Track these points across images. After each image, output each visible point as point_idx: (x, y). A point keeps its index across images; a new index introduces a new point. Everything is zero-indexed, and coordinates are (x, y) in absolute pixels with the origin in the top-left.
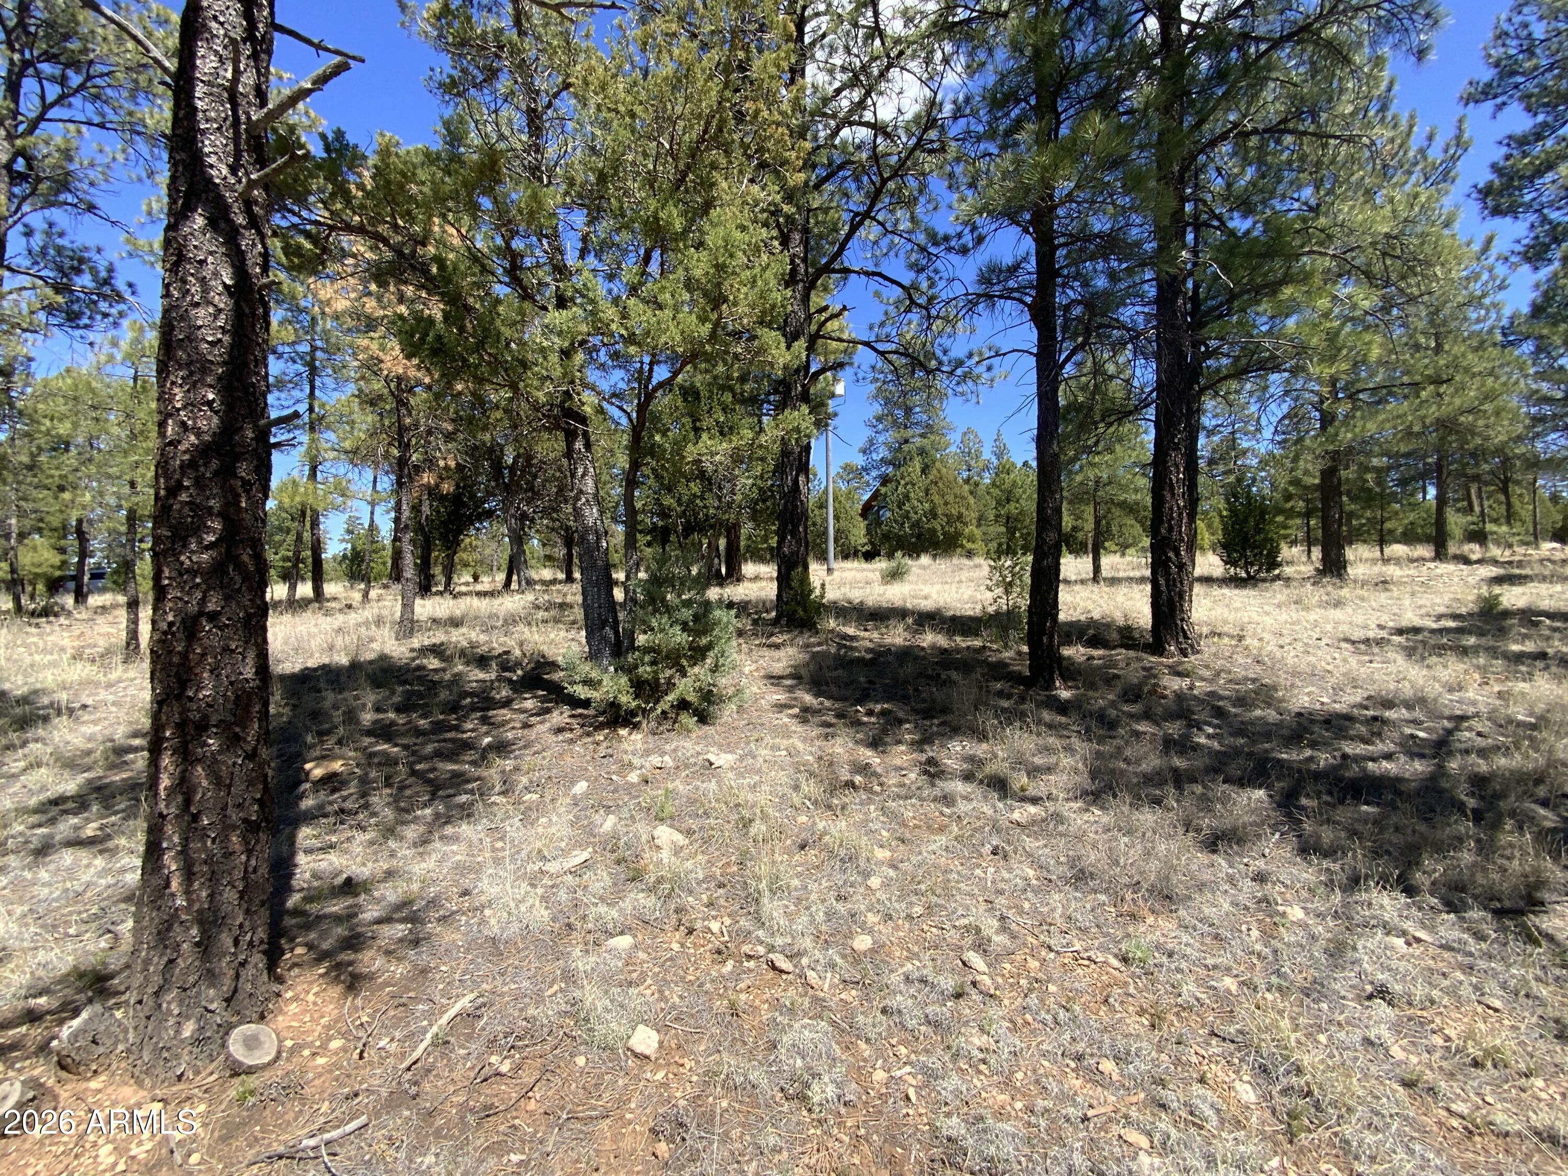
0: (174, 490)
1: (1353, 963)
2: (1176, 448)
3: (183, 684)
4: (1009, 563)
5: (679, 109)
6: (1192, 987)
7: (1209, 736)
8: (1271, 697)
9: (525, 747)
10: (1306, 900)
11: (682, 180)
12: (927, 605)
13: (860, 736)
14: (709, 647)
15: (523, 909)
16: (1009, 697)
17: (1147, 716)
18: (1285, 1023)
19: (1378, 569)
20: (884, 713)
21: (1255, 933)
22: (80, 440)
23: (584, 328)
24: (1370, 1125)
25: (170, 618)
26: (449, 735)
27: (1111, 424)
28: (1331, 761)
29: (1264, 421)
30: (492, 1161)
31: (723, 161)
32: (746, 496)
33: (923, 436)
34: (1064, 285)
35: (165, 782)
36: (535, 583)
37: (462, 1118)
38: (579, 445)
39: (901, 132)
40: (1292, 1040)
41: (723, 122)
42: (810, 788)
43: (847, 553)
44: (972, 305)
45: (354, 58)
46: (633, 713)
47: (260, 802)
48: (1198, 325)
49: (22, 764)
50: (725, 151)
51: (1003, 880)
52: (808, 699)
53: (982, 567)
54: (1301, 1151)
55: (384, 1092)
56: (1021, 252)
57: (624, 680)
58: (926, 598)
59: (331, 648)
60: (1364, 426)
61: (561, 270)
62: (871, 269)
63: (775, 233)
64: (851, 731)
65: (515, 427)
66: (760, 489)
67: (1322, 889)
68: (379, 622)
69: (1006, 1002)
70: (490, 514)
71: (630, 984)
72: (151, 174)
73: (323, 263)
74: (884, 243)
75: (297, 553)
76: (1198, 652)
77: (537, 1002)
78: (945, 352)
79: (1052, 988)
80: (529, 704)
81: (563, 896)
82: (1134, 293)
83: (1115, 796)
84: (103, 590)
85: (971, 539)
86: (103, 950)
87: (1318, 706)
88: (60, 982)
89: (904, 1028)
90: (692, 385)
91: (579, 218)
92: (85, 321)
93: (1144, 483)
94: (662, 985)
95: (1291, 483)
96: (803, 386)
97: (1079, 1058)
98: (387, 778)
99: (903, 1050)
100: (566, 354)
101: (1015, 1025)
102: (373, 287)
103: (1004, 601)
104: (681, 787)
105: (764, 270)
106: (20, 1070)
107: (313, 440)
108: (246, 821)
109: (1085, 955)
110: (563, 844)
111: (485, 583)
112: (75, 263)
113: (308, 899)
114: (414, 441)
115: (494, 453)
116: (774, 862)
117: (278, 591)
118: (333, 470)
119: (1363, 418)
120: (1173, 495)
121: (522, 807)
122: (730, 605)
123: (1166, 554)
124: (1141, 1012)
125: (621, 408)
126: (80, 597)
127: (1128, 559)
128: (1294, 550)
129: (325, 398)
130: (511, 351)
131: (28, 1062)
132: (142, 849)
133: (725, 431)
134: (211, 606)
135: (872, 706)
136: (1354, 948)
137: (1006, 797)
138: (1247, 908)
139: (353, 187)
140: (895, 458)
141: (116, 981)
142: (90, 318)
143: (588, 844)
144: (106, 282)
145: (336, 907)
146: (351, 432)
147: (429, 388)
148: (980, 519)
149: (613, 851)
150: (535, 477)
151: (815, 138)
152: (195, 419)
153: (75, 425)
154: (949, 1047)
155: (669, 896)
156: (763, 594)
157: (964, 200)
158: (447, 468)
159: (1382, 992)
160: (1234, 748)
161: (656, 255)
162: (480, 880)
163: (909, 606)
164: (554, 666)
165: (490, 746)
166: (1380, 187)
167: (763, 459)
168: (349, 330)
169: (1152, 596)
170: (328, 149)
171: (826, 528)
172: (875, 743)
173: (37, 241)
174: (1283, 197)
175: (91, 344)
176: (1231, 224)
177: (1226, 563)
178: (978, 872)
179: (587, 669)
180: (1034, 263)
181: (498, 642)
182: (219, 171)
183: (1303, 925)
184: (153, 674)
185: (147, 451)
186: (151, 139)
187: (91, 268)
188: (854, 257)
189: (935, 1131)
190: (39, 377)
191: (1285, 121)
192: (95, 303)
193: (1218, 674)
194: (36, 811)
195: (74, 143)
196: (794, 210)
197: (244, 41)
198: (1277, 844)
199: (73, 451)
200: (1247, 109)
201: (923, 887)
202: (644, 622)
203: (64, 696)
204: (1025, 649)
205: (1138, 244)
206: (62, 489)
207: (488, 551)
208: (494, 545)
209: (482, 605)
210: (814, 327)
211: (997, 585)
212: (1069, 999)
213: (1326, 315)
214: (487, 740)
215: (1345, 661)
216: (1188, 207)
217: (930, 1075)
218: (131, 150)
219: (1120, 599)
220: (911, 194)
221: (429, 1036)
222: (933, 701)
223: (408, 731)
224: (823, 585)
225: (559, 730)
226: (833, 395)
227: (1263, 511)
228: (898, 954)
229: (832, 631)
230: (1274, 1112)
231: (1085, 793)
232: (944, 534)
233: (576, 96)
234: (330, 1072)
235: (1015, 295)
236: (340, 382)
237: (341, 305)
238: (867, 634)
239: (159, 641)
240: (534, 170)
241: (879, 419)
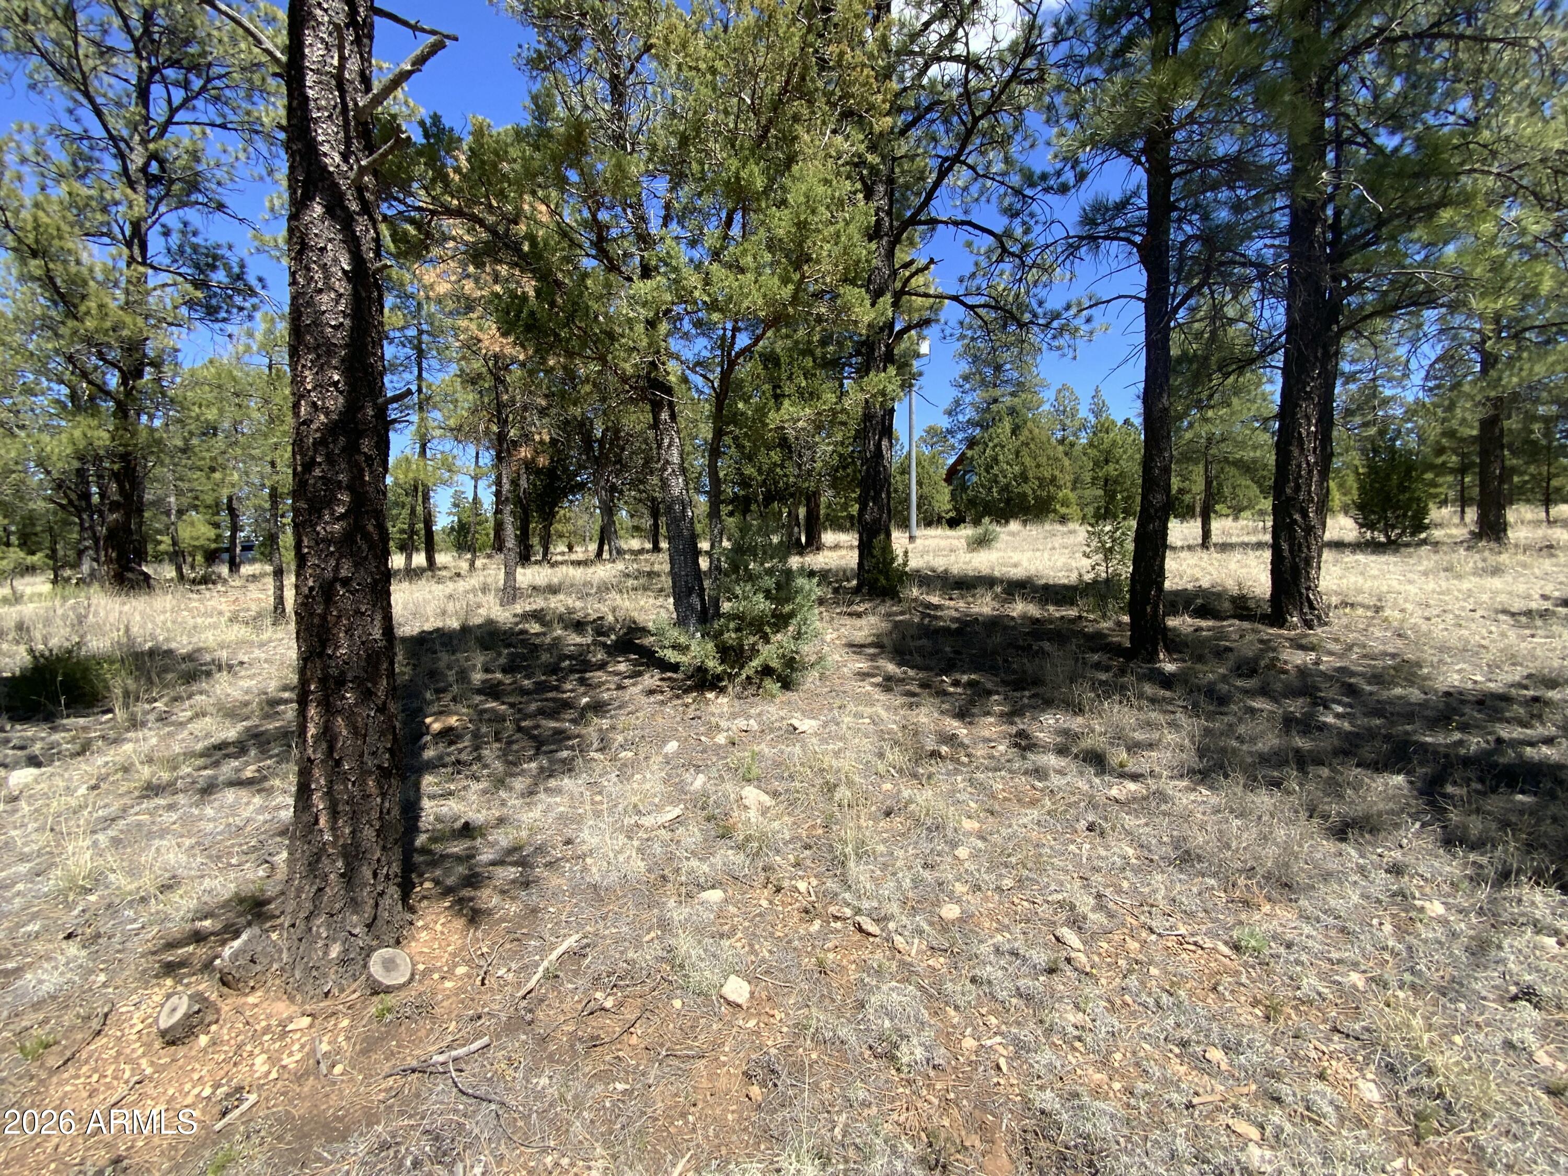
0: (309, 466)
1: (1497, 962)
2: (1308, 396)
3: (324, 644)
4: (1108, 528)
5: (760, 61)
6: (1314, 981)
7: (1338, 716)
8: (1414, 674)
9: (620, 707)
10: (1448, 895)
11: (764, 137)
12: (1017, 573)
13: (945, 706)
14: (792, 615)
15: (621, 859)
16: (1107, 669)
17: (1264, 691)
18: (1417, 1022)
19: (1542, 532)
20: (971, 684)
21: (1388, 928)
22: (226, 425)
23: (668, 297)
24: (1508, 1132)
25: (311, 583)
26: (550, 695)
27: (1229, 374)
28: (1483, 745)
29: (1413, 365)
30: (600, 1088)
31: (805, 112)
32: (826, 463)
33: (1013, 394)
34: (1180, 220)
35: (312, 730)
36: (625, 552)
37: (572, 1046)
38: (665, 415)
39: (995, 63)
40: (1425, 1040)
41: (806, 68)
42: (894, 756)
43: (929, 521)
44: (1072, 250)
45: (448, 37)
46: (719, 678)
47: (391, 751)
48: (1339, 255)
49: (189, 714)
50: (808, 101)
51: (1099, 857)
52: (891, 668)
53: (1079, 533)
54: (1428, 1154)
55: (503, 1017)
56: (1131, 186)
57: (710, 646)
58: (1015, 566)
59: (444, 613)
60: (1531, 370)
61: (644, 240)
62: (961, 217)
63: (859, 186)
64: (937, 701)
65: (603, 400)
66: (841, 456)
67: (1466, 884)
68: (485, 589)
69: (1103, 981)
70: (582, 486)
71: (722, 936)
72: (271, 172)
73: (427, 248)
74: (974, 190)
75: (411, 526)
76: (1326, 624)
77: (636, 947)
78: (1040, 304)
79: (1154, 971)
80: (622, 667)
81: (657, 849)
82: (1263, 225)
83: (1226, 776)
84: (253, 561)
85: (1065, 503)
86: (261, 879)
87: (1470, 685)
88: (223, 907)
89: (994, 998)
90: (773, 351)
91: (662, 185)
92: (223, 315)
93: (1267, 439)
94: (752, 938)
95: (1444, 434)
96: (888, 346)
97: (1184, 1044)
98: (497, 733)
99: (993, 1020)
100: (651, 324)
101: (1113, 1005)
102: (471, 269)
103: (1103, 568)
104: (766, 750)
105: (847, 223)
106: (187, 985)
107: (422, 419)
108: (379, 767)
109: (1191, 940)
110: (657, 800)
111: (579, 553)
112: (210, 260)
113: (433, 840)
114: (511, 417)
115: (583, 427)
116: (859, 828)
117: (397, 561)
118: (440, 447)
119: (1530, 359)
120: (1302, 449)
121: (618, 764)
122: (811, 574)
123: (1291, 516)
124: (1255, 1003)
125: (704, 377)
126: (234, 566)
127: (1242, 523)
128: (1444, 511)
129: (431, 379)
130: (599, 323)
131: (194, 979)
132: (294, 789)
133: (808, 396)
134: (344, 573)
135: (958, 676)
136: (1500, 947)
137: (1103, 772)
138: (1379, 901)
139: (450, 170)
140: (982, 419)
141: (272, 906)
142: (227, 311)
143: (680, 801)
144: (239, 277)
145: (457, 848)
146: (455, 410)
147: (523, 365)
148: (1075, 482)
149: (703, 809)
150: (623, 449)
151: (902, 79)
152: (323, 399)
153: (221, 411)
154: (1041, 1022)
155: (757, 854)
156: (843, 563)
157: (1062, 134)
158: (542, 442)
159: (1528, 994)
160: (1369, 729)
161: (738, 217)
162: (581, 830)
163: (997, 574)
164: (644, 631)
165: (588, 705)
166: (1549, 96)
167: (844, 424)
168: (451, 313)
169: (1272, 563)
170: (426, 135)
171: (909, 495)
172: (962, 715)
173: (175, 240)
174: (1438, 110)
175: (230, 336)
176: (1378, 141)
177: (1361, 526)
178: (1072, 847)
179: (674, 634)
180: (1145, 197)
181: (593, 609)
182: (333, 159)
183: (1444, 922)
184: (298, 633)
185: (284, 433)
186: (269, 138)
187: (225, 265)
188: (941, 207)
189: (1027, 1103)
190: (186, 366)
191: (1438, 24)
192: (230, 297)
193: (1350, 648)
194: (202, 755)
195: (200, 145)
196: (878, 160)
197: (347, 26)
198: (1417, 835)
199: (221, 435)
200: (1394, 13)
201: (1013, 860)
202: (728, 590)
203: (224, 655)
204: (1126, 619)
205: (1272, 166)
206: (213, 470)
207: (580, 522)
208: (586, 517)
209: (577, 574)
210: (898, 285)
211: (1096, 551)
212: (1173, 984)
213: (1492, 242)
214: (585, 700)
215: (1503, 635)
216: (1329, 123)
217: (1021, 1047)
218: (251, 149)
219: (1233, 566)
220: (1005, 132)
221: (541, 969)
222: (1024, 672)
223: (514, 691)
224: (906, 553)
225: (651, 692)
226: (918, 355)
227: (1409, 468)
228: (987, 925)
229: (916, 600)
230: (1399, 1112)
231: (1192, 772)
232: (1035, 498)
233: (656, 56)
234: (457, 995)
235: (1122, 235)
236: (444, 362)
237: (443, 288)
238: (952, 603)
239: (303, 604)
240: (618, 139)
241: (966, 378)
